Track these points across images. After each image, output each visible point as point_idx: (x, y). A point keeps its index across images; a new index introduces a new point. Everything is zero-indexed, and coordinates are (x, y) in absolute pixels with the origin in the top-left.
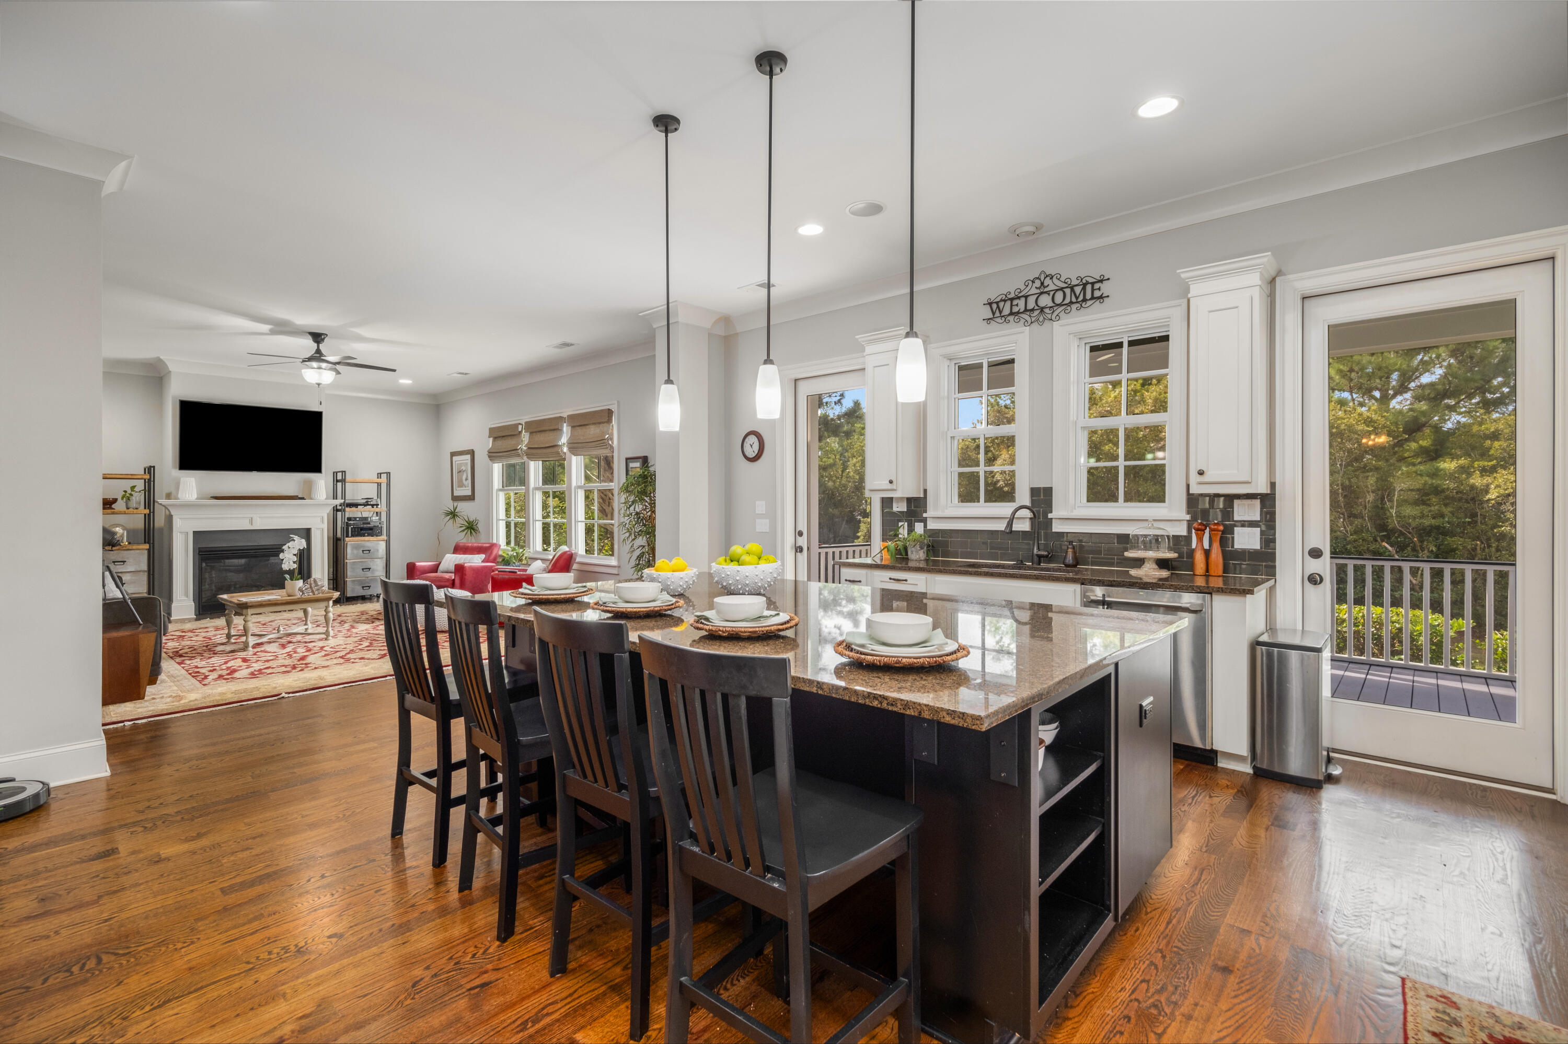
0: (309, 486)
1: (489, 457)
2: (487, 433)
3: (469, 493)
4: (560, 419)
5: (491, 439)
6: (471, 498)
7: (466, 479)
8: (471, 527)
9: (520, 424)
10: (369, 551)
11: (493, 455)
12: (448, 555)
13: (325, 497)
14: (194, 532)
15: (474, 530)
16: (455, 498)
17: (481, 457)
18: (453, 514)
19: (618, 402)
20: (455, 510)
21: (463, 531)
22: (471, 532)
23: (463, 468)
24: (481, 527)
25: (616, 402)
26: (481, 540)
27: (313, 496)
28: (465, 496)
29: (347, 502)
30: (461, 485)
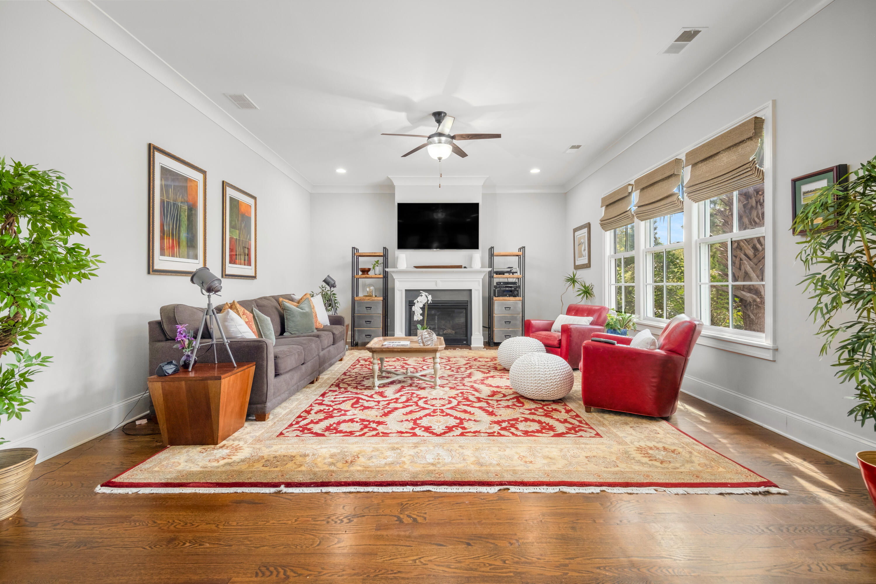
0: (471, 259)
1: (601, 225)
2: (600, 204)
3: (586, 261)
4: (677, 161)
5: (604, 208)
6: (588, 266)
7: (584, 250)
8: (587, 292)
9: (629, 185)
10: (510, 308)
11: (606, 224)
12: (561, 316)
13: (480, 266)
14: (406, 290)
15: (589, 294)
16: (577, 267)
17: (596, 228)
18: (573, 280)
19: (774, 102)
20: (574, 276)
21: (580, 295)
22: (587, 297)
23: (582, 241)
24: (595, 291)
25: (770, 102)
26: (594, 303)
27: (472, 266)
28: (584, 265)
29: (495, 270)
30: (581, 256)
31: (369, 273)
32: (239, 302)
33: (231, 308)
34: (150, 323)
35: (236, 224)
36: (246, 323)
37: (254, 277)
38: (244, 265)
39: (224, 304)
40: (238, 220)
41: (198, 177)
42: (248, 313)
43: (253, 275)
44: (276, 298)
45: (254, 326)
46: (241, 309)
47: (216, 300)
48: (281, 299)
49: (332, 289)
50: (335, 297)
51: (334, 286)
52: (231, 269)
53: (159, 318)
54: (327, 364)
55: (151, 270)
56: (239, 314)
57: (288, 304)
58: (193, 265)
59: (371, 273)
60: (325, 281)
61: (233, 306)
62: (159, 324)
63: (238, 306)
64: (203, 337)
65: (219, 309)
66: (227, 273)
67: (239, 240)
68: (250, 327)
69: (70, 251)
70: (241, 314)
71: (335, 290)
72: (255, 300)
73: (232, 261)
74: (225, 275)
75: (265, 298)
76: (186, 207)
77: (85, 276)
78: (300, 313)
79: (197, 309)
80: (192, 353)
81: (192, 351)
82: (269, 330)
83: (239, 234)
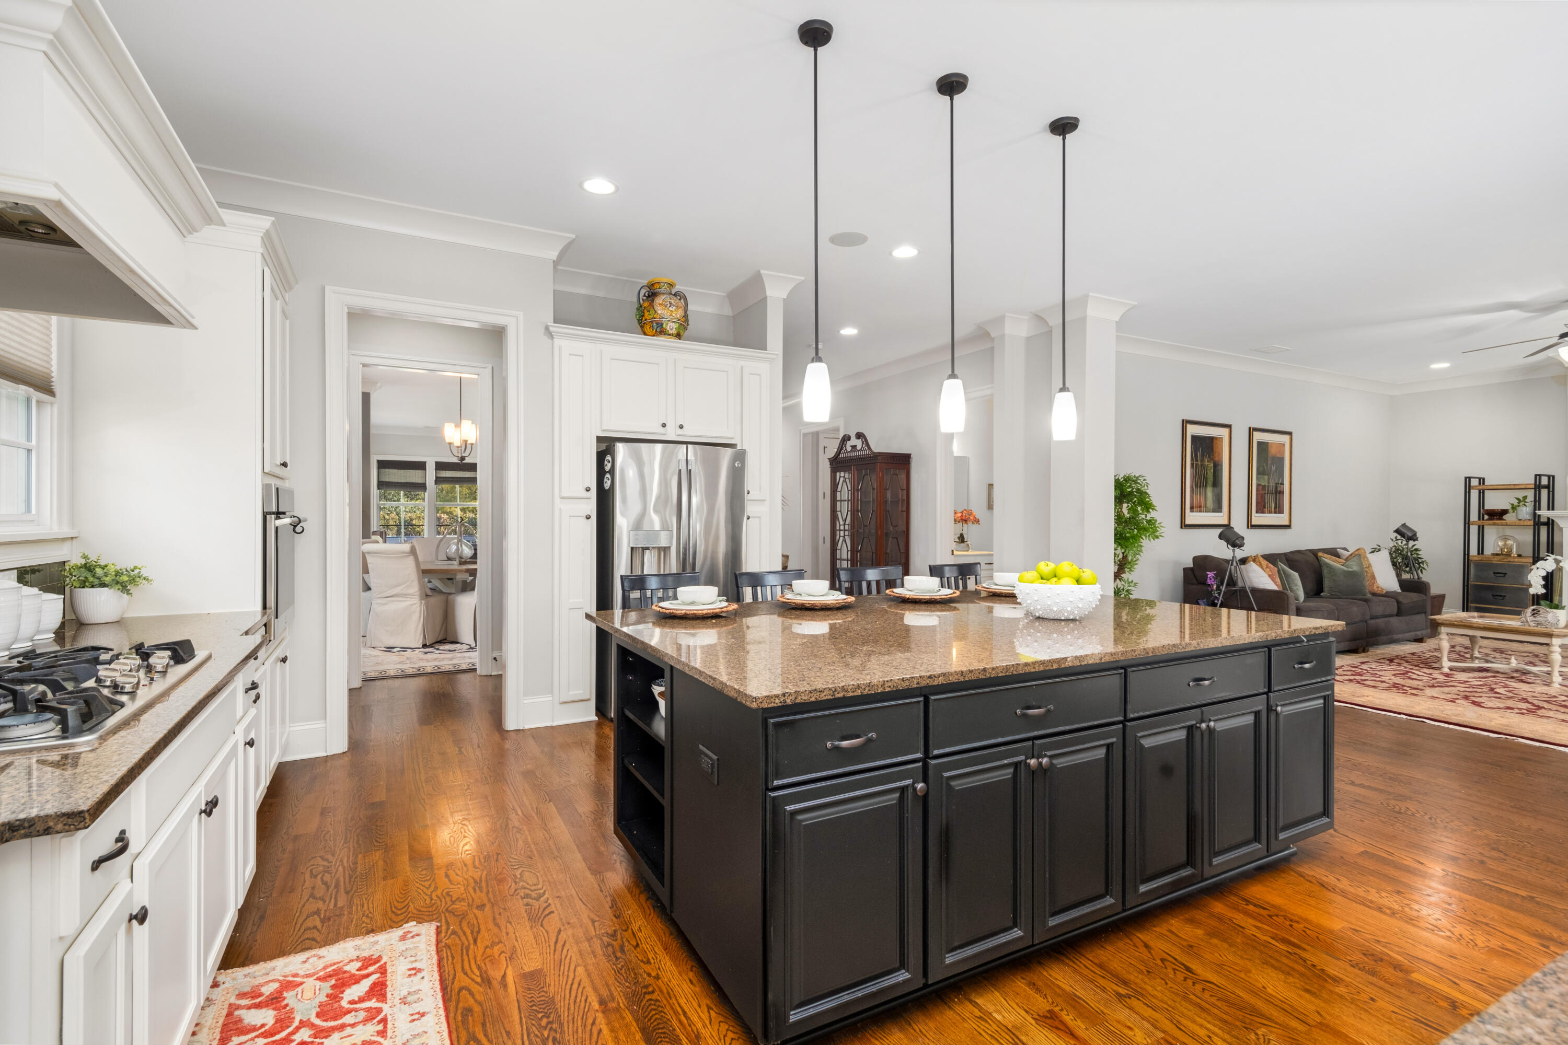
31: (1504, 517)
32: (1262, 556)
33: (1254, 561)
34: (1185, 569)
35: (1264, 470)
36: (1270, 576)
37: (1288, 526)
38: (1275, 513)
39: (1248, 557)
40: (1267, 465)
41: (1222, 433)
42: (1272, 566)
43: (1287, 523)
44: (1314, 552)
45: (1278, 580)
46: (1264, 563)
47: (1240, 554)
48: (1320, 554)
49: (1411, 543)
50: (1418, 554)
51: (1414, 537)
52: (1257, 519)
53: (1192, 566)
54: (1384, 638)
55: (1184, 525)
56: (1262, 568)
57: (1327, 559)
58: (1220, 518)
59: (1508, 518)
60: (1397, 531)
61: (1257, 560)
62: (1191, 569)
63: (1261, 559)
64: (1228, 585)
65: (1244, 561)
66: (1253, 523)
67: (1268, 486)
68: (1273, 580)
69: (1149, 522)
70: (1265, 567)
71: (1418, 544)
72: (1285, 554)
73: (1260, 510)
74: (1250, 526)
75: (1299, 552)
76: (1212, 465)
77: (1157, 537)
78: (1345, 571)
79: (1222, 559)
80: (1219, 595)
81: (1219, 594)
82: (1296, 585)
83: (1269, 479)
